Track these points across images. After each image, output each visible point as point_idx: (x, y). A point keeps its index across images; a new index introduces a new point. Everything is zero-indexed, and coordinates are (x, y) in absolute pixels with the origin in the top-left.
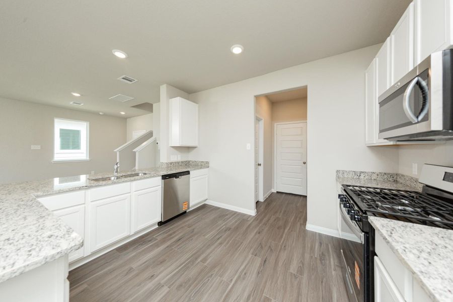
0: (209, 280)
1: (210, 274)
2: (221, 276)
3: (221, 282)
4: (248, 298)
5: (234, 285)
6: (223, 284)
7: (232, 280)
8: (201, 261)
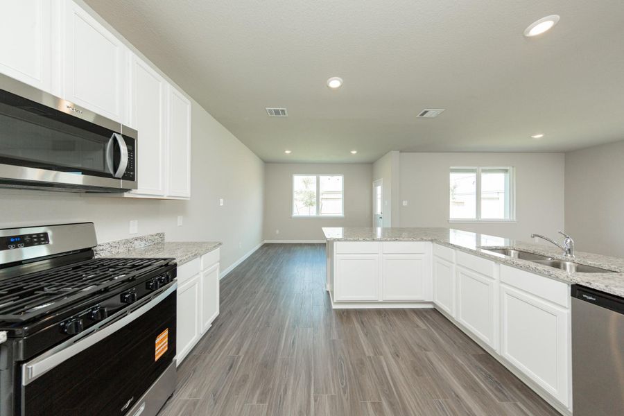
0: (342, 384)
1: (348, 391)
2: (332, 398)
3: (326, 389)
4: (286, 390)
5: (309, 396)
6: (323, 389)
7: (316, 401)
8: (380, 405)
